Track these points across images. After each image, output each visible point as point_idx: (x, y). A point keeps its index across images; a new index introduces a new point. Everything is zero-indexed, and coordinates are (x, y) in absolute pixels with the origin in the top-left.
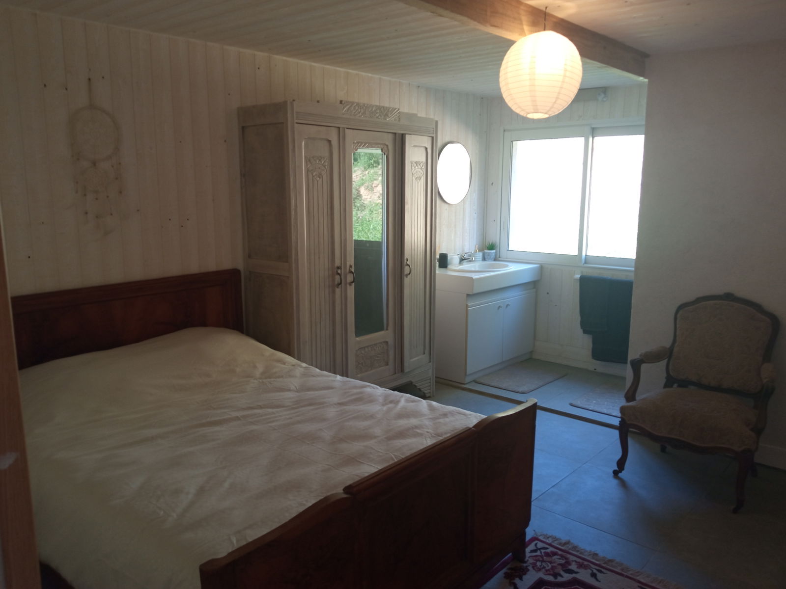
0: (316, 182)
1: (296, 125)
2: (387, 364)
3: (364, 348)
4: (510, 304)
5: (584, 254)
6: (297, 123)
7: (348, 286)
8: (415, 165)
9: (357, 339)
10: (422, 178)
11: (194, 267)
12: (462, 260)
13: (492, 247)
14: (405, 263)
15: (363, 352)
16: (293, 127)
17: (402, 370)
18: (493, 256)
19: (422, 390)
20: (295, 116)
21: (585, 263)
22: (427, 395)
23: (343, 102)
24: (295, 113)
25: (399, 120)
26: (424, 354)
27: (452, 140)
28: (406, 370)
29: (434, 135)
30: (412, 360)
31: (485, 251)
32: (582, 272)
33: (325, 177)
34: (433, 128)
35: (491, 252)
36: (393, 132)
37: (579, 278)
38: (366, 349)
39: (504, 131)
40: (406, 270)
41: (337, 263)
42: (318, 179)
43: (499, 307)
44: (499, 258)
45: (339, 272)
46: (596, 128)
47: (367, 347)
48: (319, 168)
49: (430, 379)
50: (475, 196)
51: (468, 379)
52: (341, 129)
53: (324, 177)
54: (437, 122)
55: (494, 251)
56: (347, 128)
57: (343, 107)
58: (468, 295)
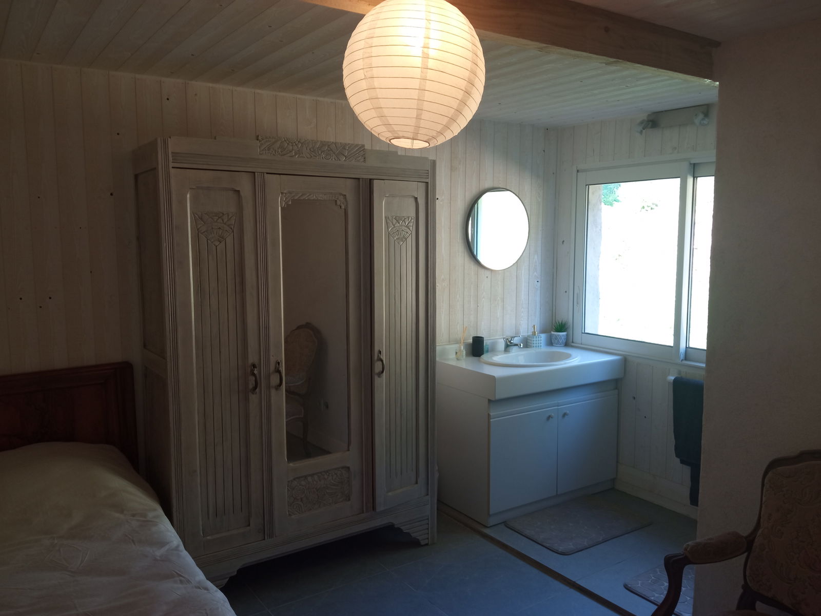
0: (214, 247)
1: (172, 171)
2: (348, 498)
3: (306, 477)
4: (568, 412)
5: (683, 345)
6: (173, 168)
7: (273, 391)
8: (394, 221)
9: (291, 465)
10: (409, 240)
11: (59, 359)
12: (509, 345)
13: (561, 327)
14: (376, 357)
15: (303, 483)
16: (168, 174)
17: (374, 508)
18: (563, 340)
19: (412, 535)
20: (171, 159)
21: (686, 358)
22: (423, 543)
23: (260, 138)
24: (170, 155)
25: (365, 161)
26: (417, 483)
27: (496, 186)
28: (379, 508)
29: (429, 180)
30: (390, 494)
31: (552, 333)
32: (680, 372)
33: (229, 240)
34: (428, 171)
35: (559, 335)
36: (357, 177)
37: (672, 381)
38: (310, 479)
39: (578, 171)
40: (378, 367)
41: (252, 358)
42: (217, 243)
43: (549, 417)
44: (573, 342)
45: (256, 372)
46: (698, 164)
47: (312, 475)
48: (220, 228)
49: (428, 519)
50: (537, 259)
51: (492, 521)
52: (256, 174)
53: (227, 240)
54: (434, 163)
55: (564, 333)
56: (267, 173)
57: (259, 144)
58: (490, 401)
